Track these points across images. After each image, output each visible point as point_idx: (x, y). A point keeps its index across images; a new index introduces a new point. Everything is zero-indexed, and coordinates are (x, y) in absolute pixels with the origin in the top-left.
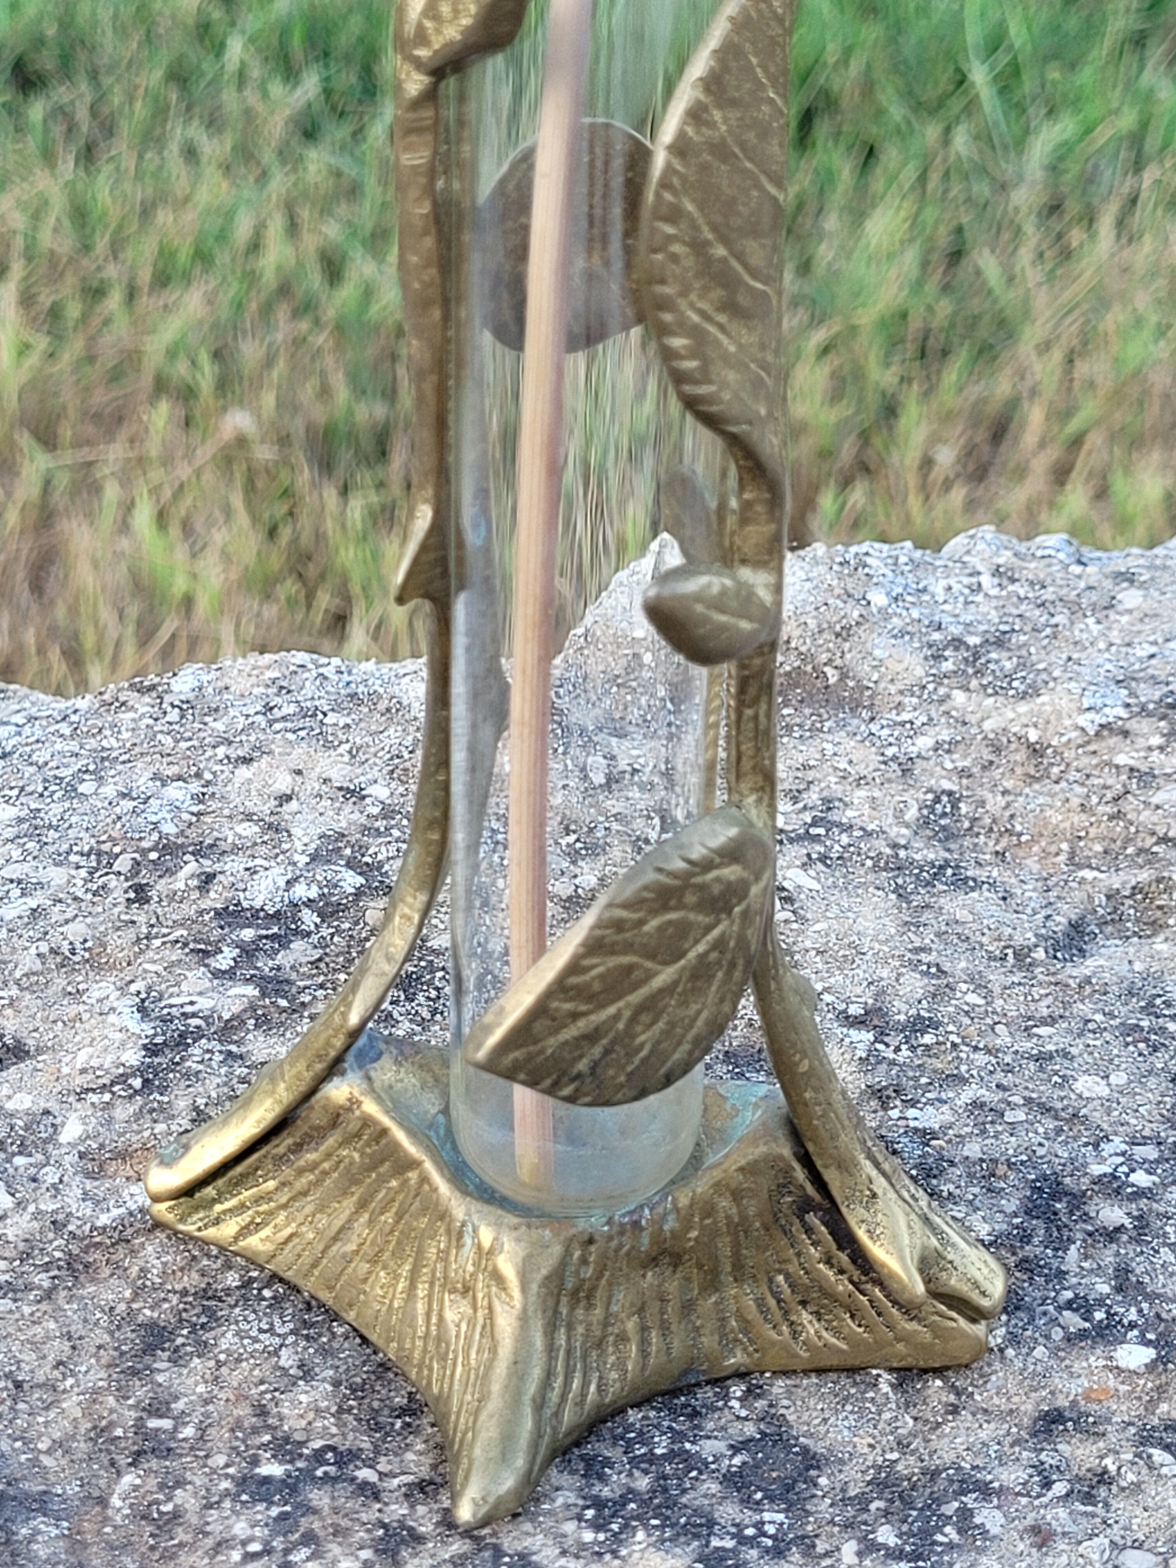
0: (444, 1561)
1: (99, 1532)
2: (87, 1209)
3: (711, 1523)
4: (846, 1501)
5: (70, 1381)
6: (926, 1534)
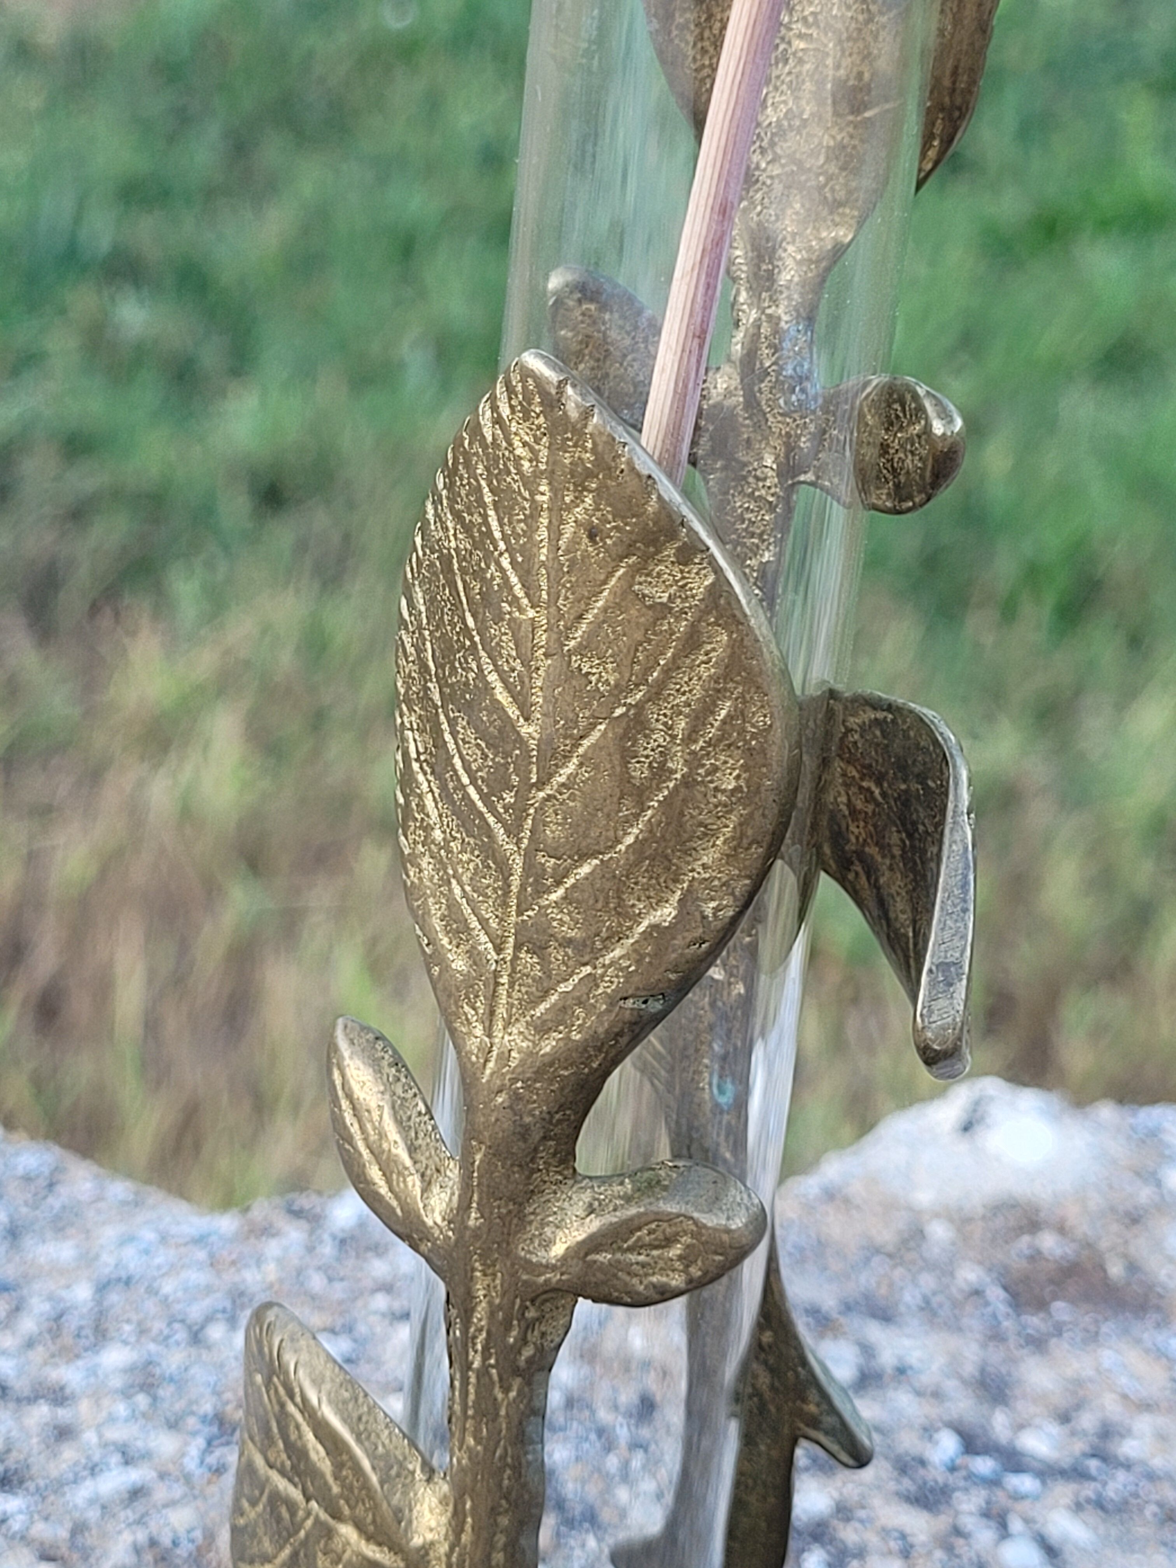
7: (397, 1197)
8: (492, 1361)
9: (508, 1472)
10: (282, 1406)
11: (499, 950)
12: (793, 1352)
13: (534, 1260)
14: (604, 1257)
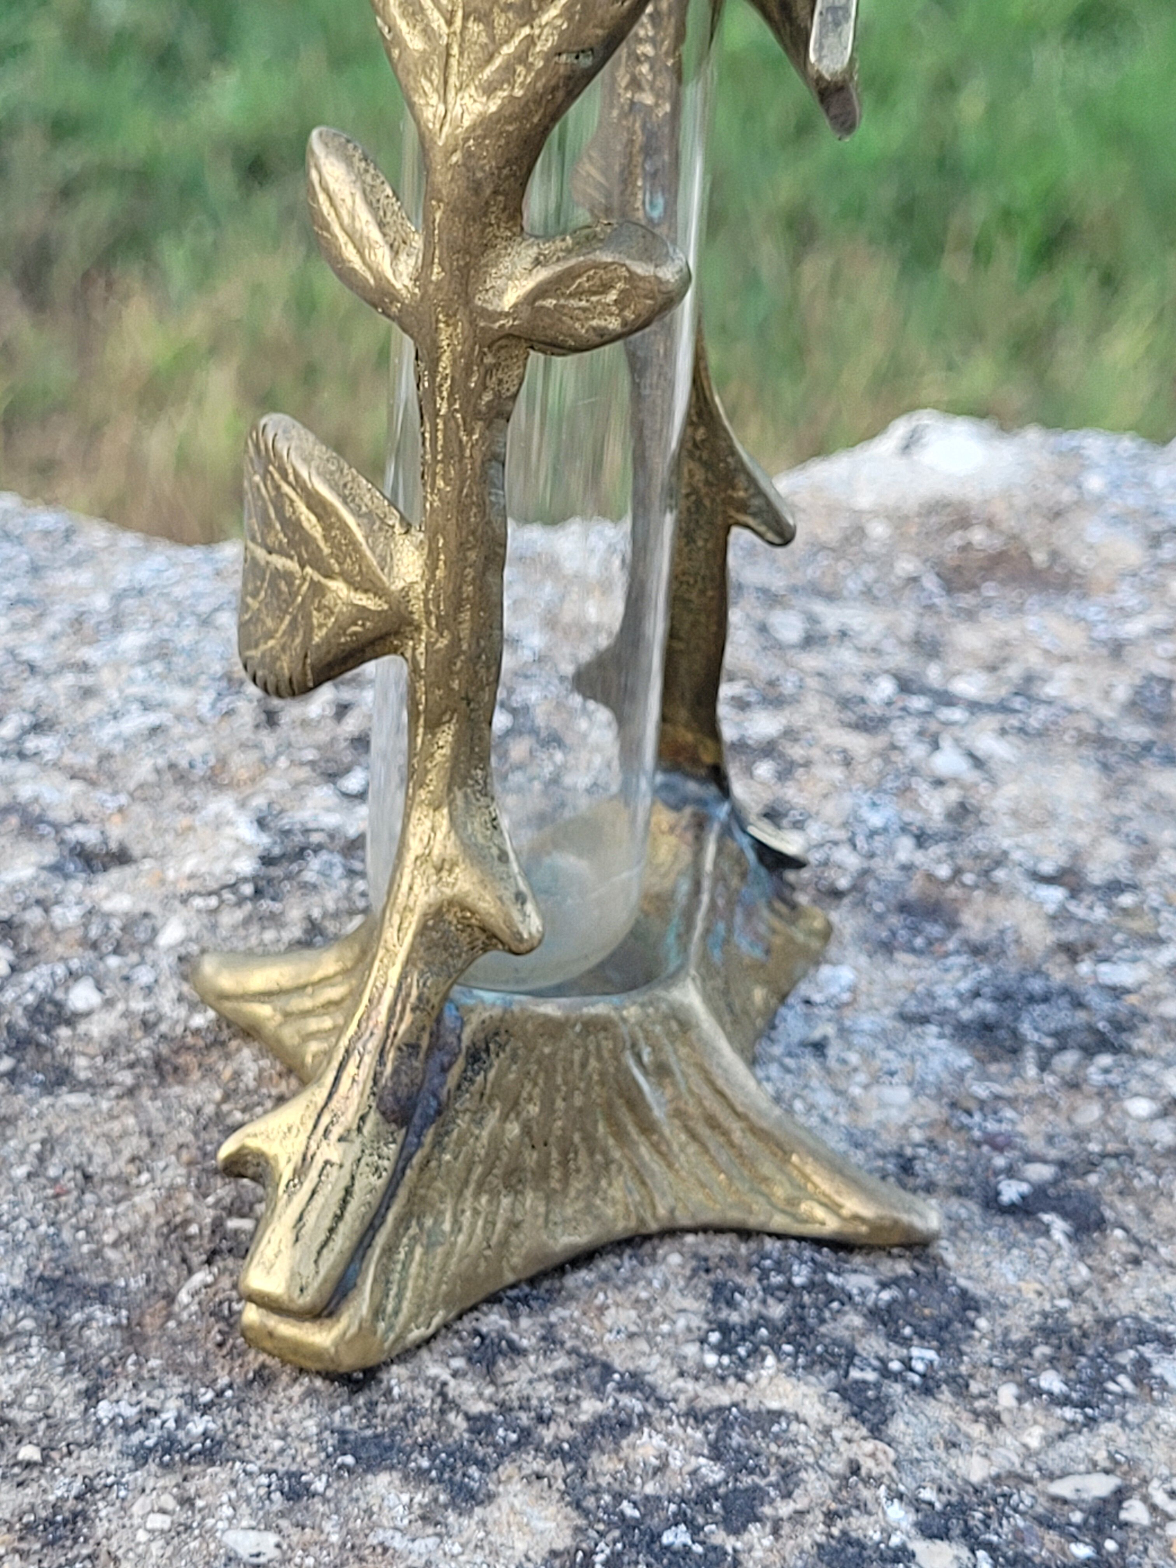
0: (546, 1376)
1: (162, 1326)
2: (182, 1011)
3: (852, 1355)
4: (1006, 1345)
5: (145, 1177)
6: (1097, 1383)
7: (370, 268)
8: (457, 406)
9: (474, 510)
10: (278, 488)
11: (449, 23)
12: (723, 444)
13: (490, 308)
14: (550, 303)
